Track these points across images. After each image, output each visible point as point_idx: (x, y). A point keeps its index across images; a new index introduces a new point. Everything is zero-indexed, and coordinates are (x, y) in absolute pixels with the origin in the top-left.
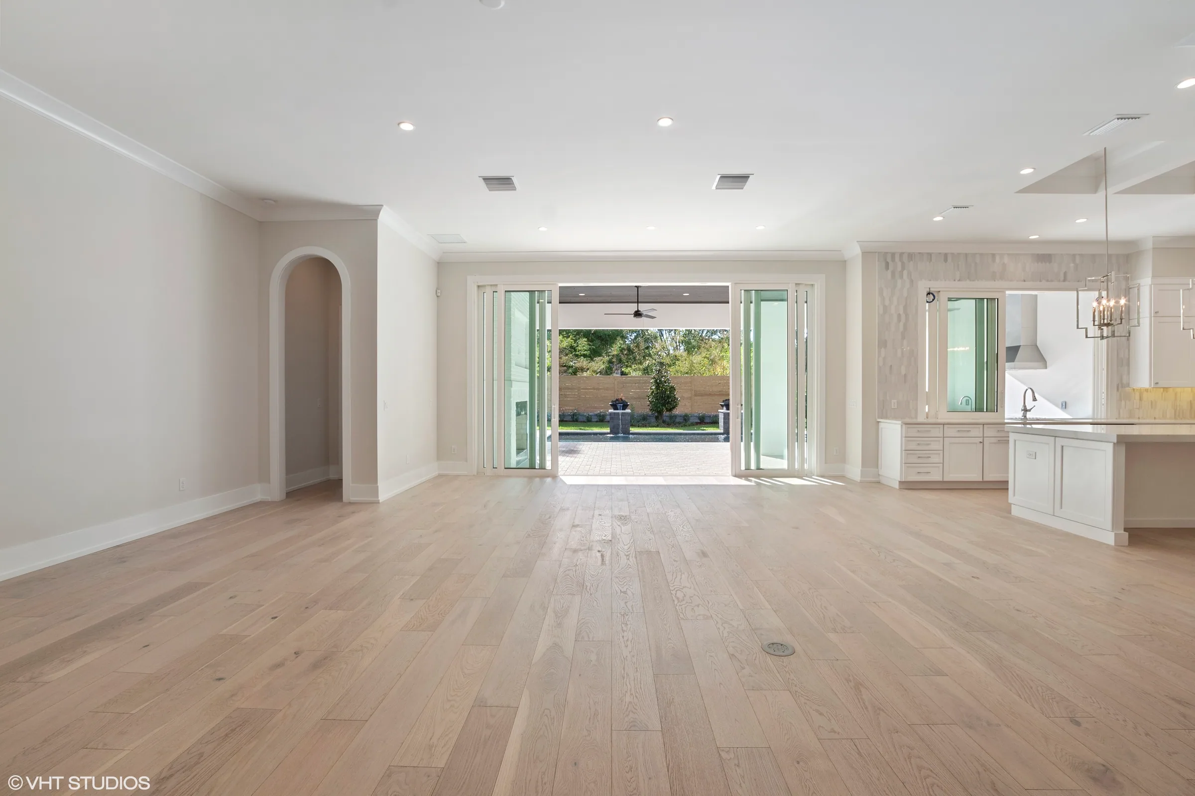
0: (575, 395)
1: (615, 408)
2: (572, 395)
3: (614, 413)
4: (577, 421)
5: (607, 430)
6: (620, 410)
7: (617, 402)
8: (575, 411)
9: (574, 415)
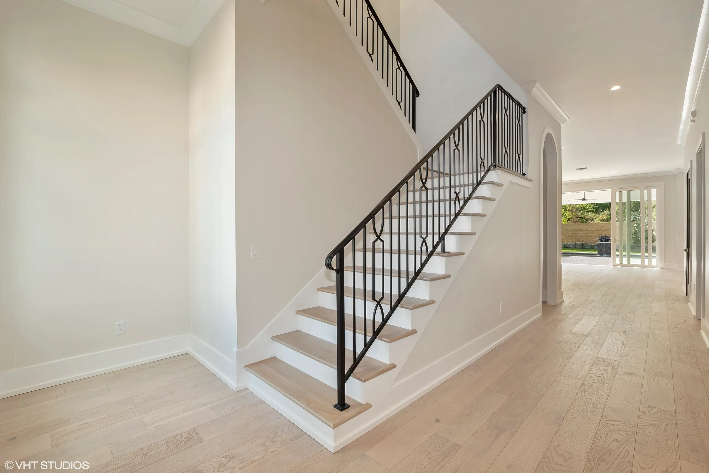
0: (584, 234)
1: (602, 241)
2: (582, 233)
3: (601, 243)
4: (584, 248)
5: (597, 253)
6: (604, 242)
7: (603, 237)
8: (583, 243)
9: (583, 244)
